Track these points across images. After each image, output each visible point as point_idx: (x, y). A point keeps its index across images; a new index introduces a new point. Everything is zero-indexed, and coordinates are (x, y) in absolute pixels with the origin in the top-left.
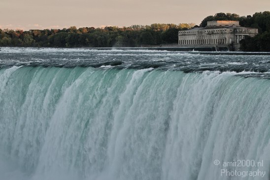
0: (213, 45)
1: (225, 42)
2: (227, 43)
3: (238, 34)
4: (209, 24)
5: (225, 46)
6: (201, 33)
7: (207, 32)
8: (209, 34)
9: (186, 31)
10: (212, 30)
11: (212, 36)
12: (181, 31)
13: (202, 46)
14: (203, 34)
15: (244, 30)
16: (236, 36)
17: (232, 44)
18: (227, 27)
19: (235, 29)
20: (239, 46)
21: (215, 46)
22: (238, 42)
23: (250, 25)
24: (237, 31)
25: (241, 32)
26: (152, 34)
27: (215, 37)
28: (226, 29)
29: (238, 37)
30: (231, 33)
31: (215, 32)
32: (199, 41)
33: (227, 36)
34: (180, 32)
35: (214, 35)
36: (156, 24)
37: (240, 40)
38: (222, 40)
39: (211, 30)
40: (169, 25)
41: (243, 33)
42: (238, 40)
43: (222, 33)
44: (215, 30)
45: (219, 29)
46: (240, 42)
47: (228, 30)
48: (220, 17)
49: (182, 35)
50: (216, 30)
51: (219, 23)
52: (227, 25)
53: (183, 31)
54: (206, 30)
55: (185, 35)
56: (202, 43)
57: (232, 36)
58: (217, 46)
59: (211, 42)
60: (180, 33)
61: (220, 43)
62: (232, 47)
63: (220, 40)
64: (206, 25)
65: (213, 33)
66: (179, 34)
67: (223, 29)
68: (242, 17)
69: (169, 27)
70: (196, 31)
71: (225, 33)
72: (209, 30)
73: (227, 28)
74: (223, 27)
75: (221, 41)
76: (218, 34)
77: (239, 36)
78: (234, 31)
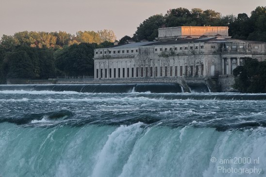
0: (174, 79)
1: (199, 73)
2: (205, 74)
3: (229, 56)
4: (163, 33)
5: (199, 82)
6: (147, 53)
7: (159, 52)
8: (164, 55)
9: (112, 50)
10: (171, 46)
11: (171, 61)
12: (101, 50)
13: (150, 82)
14: (151, 56)
15: (241, 47)
16: (225, 59)
17: (216, 77)
18: (203, 39)
19: (222, 45)
20: (232, 81)
21: (180, 82)
22: (228, 72)
23: (247, 35)
24: (226, 50)
25: (235, 51)
26: (30, 55)
27: (179, 63)
28: (202, 44)
29: (229, 61)
30: (214, 53)
31: (178, 51)
32: (140, 70)
33: (204, 60)
34: (96, 50)
35: (176, 58)
36: (26, 33)
37: (234, 67)
38: (195, 69)
39: (168, 47)
40: (55, 34)
41: (240, 53)
42: (228, 68)
43: (194, 53)
44: (178, 46)
45: (186, 45)
46: (235, 72)
47: (207, 47)
48: (179, 19)
49: (103, 58)
50: (181, 46)
51: (186, 31)
52: (204, 36)
53: (106, 50)
54: (158, 47)
55: (109, 58)
56: (149, 74)
57: (216, 59)
58: (184, 82)
59: (169, 72)
60: (98, 53)
61: (189, 76)
62: (215, 83)
63: (189, 69)
64: (157, 36)
65: (173, 54)
66: (96, 56)
67: (197, 45)
68: (227, 18)
69: (55, 39)
70: (135, 49)
71: (201, 53)
72: (164, 47)
73: (206, 41)
74: (195, 41)
75: (192, 71)
76: (184, 54)
77: (232, 59)
78: (221, 50)
